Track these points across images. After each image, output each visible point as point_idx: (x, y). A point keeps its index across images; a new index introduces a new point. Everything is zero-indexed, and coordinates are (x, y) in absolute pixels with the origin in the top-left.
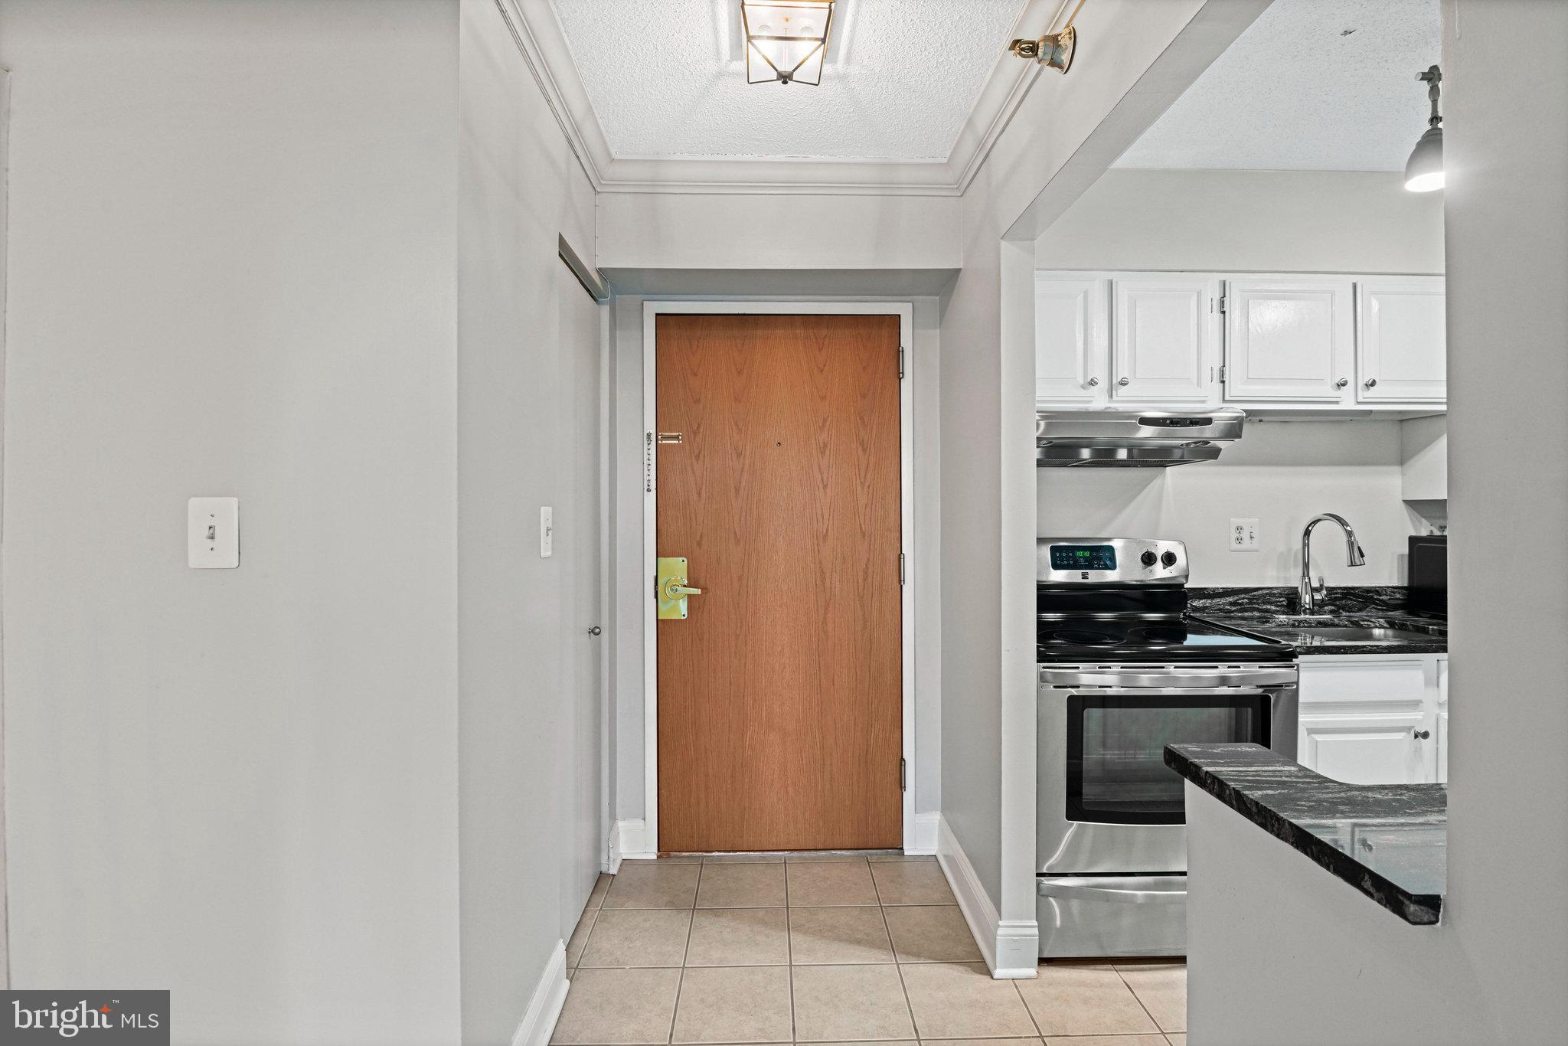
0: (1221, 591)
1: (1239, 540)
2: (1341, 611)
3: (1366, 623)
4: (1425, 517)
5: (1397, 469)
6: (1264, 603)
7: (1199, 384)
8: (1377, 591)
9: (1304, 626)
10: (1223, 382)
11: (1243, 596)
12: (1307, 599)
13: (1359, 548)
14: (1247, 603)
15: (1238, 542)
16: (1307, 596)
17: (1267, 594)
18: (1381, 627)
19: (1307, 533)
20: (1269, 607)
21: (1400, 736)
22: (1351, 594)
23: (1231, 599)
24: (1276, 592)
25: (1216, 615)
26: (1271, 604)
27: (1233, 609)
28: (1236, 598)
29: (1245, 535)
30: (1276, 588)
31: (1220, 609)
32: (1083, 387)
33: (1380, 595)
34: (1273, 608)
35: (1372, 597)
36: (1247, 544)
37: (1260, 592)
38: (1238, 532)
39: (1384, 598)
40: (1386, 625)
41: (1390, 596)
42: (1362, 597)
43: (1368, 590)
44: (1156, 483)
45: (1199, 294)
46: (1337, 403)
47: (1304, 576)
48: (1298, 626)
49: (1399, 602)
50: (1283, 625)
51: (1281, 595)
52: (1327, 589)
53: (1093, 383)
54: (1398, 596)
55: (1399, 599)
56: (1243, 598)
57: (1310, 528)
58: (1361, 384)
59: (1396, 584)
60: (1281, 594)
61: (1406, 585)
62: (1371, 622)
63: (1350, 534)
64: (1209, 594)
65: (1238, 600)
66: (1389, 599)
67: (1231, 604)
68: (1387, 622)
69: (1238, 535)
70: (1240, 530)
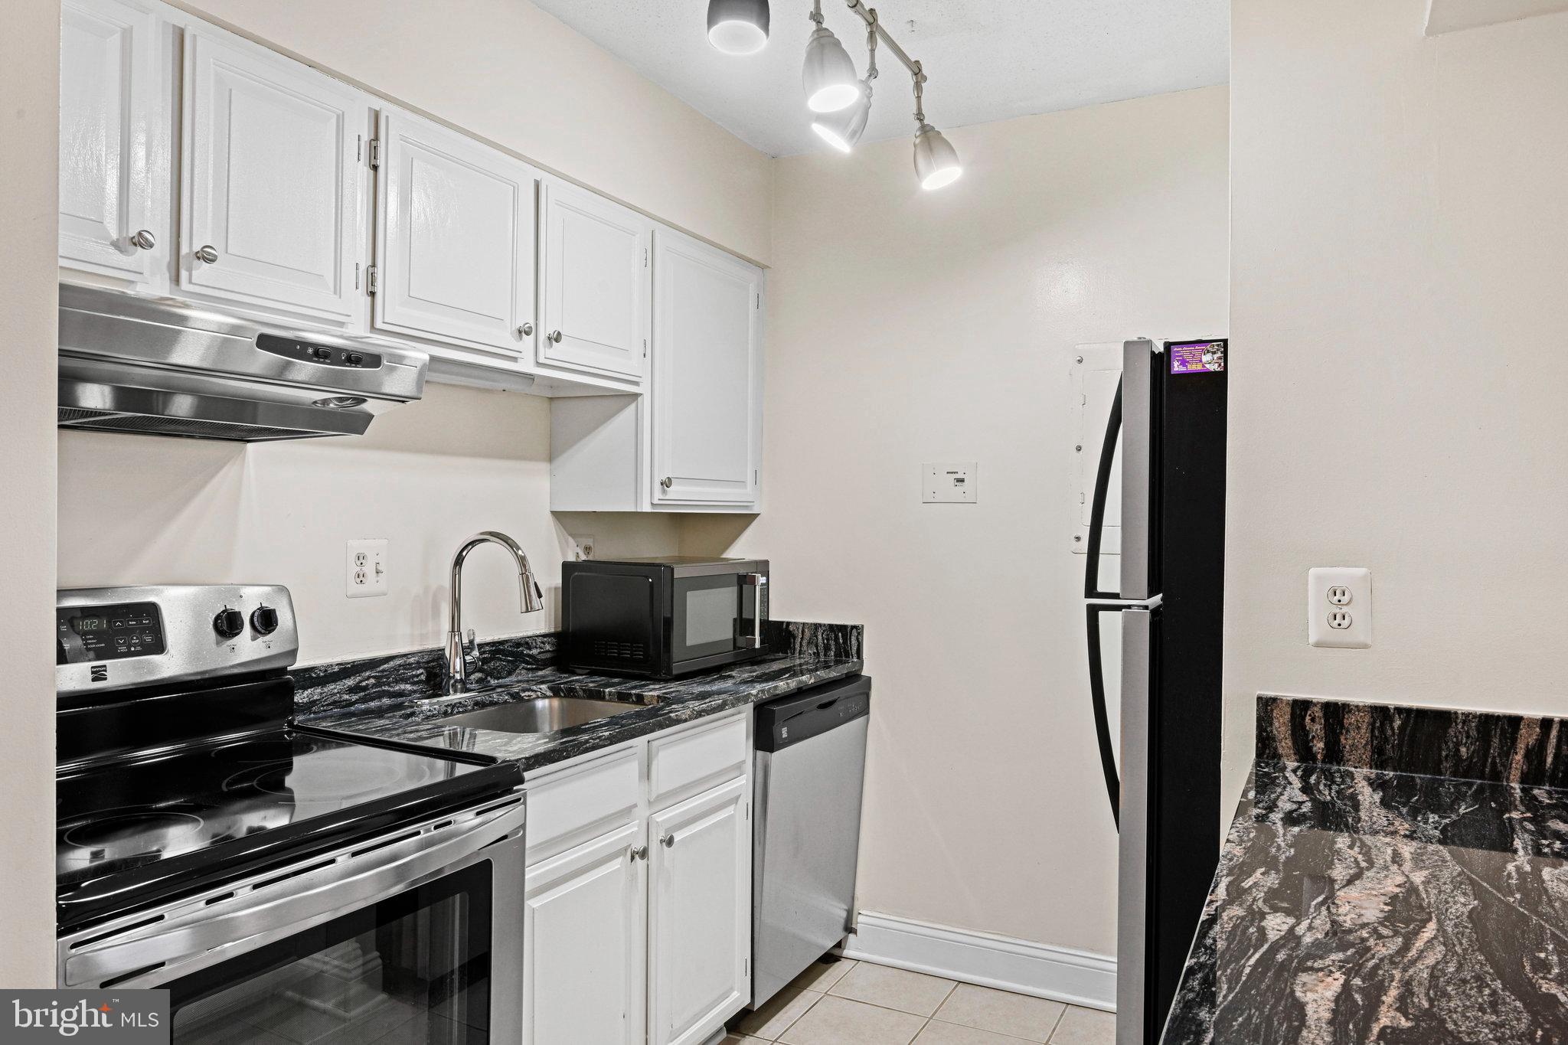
0: (336, 669)
1: (360, 577)
2: (489, 678)
3: (527, 693)
4: (573, 536)
5: (544, 466)
6: (397, 682)
7: (337, 290)
8: (527, 643)
9: (459, 713)
10: (373, 294)
11: (368, 674)
12: (457, 665)
13: (535, 584)
14: (374, 686)
15: (359, 580)
16: (458, 660)
17: (400, 665)
18: (545, 697)
19: (459, 561)
20: (402, 687)
22: (498, 651)
23: (350, 682)
24: (412, 660)
25: (329, 713)
26: (405, 680)
27: (354, 698)
28: (358, 679)
29: (369, 569)
30: (413, 654)
31: (334, 703)
32: (116, 245)
33: (530, 649)
34: (409, 687)
35: (522, 652)
36: (371, 583)
37: (392, 664)
38: (359, 563)
39: (534, 652)
40: (549, 693)
41: (541, 648)
42: (511, 654)
43: (518, 643)
44: (229, 472)
45: (340, 119)
46: (514, 359)
47: (453, 631)
48: (452, 714)
49: (548, 655)
50: (433, 716)
51: (418, 665)
52: (480, 646)
53: (140, 241)
54: (548, 647)
55: (549, 651)
56: (368, 678)
57: (464, 554)
58: (542, 337)
59: (543, 630)
60: (418, 662)
61: (553, 630)
62: (533, 691)
63: (522, 561)
64: (318, 677)
65: (361, 682)
66: (539, 653)
67: (351, 690)
68: (550, 688)
69: (358, 569)
70: (361, 560)
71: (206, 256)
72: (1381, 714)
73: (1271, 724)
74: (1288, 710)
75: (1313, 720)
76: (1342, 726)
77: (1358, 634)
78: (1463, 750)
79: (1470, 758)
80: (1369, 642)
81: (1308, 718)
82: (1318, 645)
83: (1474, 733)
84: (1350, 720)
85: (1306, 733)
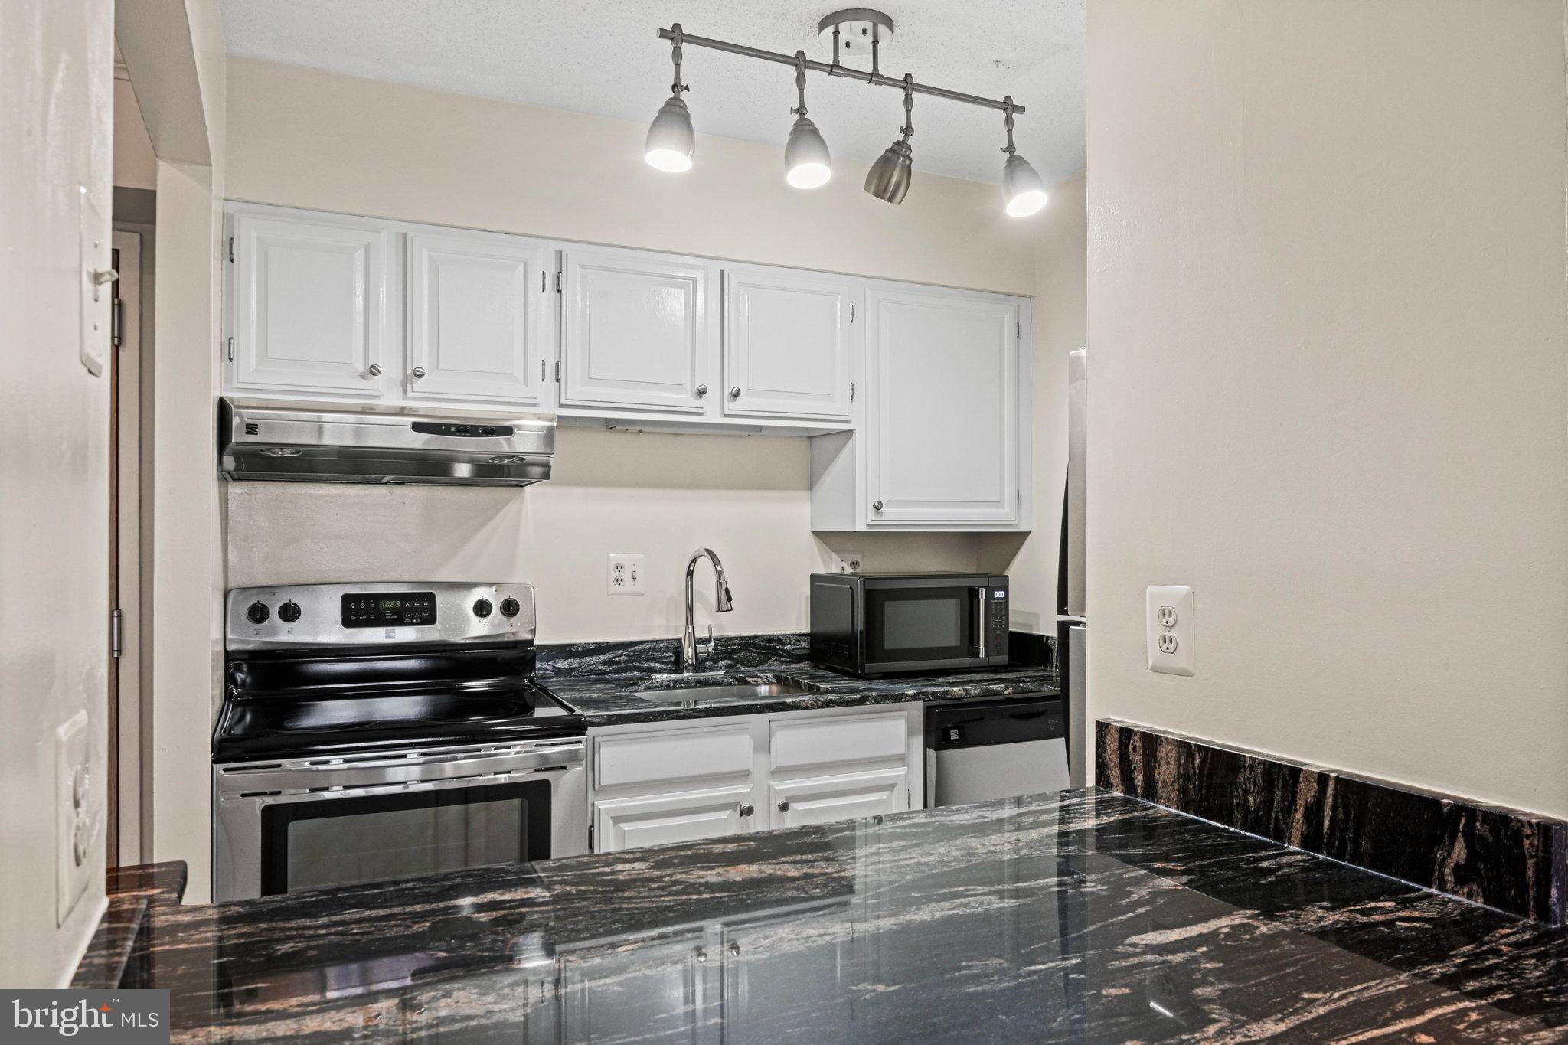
0: (592, 647)
1: (619, 581)
2: (739, 665)
3: (753, 679)
4: (837, 552)
5: (806, 494)
6: (647, 661)
7: (526, 383)
8: (780, 640)
9: (681, 688)
10: (558, 380)
11: (620, 652)
12: (689, 652)
13: (727, 590)
14: (625, 662)
15: (617, 584)
16: (690, 649)
17: (650, 648)
18: (770, 683)
19: (690, 573)
20: (652, 665)
21: (723, 815)
22: (749, 645)
23: (605, 657)
24: (661, 645)
25: (586, 678)
26: (655, 660)
27: (608, 669)
28: (612, 655)
29: (626, 575)
30: (662, 641)
31: (591, 671)
32: (363, 376)
33: (784, 645)
34: (658, 665)
35: (774, 647)
36: (628, 586)
37: (642, 647)
38: (617, 571)
39: (788, 647)
40: (774, 681)
41: (795, 645)
42: (761, 647)
43: (770, 639)
44: (512, 508)
45: (526, 265)
46: (701, 414)
47: (687, 625)
48: (674, 688)
49: (805, 652)
50: (656, 687)
51: (667, 649)
52: (716, 639)
53: (373, 371)
54: (804, 645)
55: (804, 648)
56: (621, 655)
57: (691, 568)
58: (726, 393)
59: (804, 631)
60: (667, 647)
61: (808, 631)
62: (759, 677)
63: (719, 574)
64: (577, 651)
65: (614, 657)
66: (794, 649)
67: (605, 663)
68: (775, 677)
69: (617, 575)
70: (619, 569)
71: (418, 375)
72: (1186, 748)
73: (1105, 751)
74: (1116, 736)
75: (1134, 749)
76: (1156, 760)
77: (1180, 661)
78: (1251, 799)
79: (1257, 810)
80: (1192, 669)
81: (1131, 747)
82: (1154, 670)
83: (1259, 781)
84: (1162, 752)
85: (1130, 763)
